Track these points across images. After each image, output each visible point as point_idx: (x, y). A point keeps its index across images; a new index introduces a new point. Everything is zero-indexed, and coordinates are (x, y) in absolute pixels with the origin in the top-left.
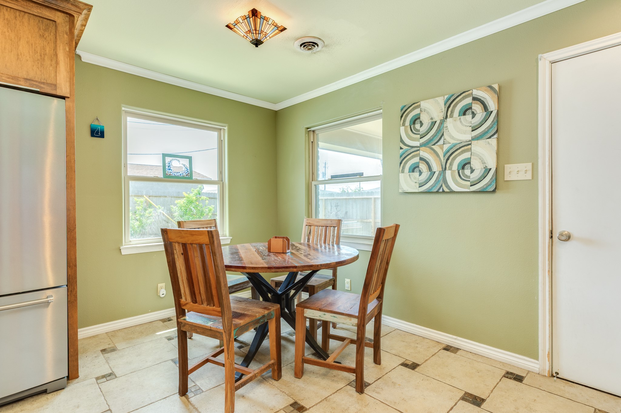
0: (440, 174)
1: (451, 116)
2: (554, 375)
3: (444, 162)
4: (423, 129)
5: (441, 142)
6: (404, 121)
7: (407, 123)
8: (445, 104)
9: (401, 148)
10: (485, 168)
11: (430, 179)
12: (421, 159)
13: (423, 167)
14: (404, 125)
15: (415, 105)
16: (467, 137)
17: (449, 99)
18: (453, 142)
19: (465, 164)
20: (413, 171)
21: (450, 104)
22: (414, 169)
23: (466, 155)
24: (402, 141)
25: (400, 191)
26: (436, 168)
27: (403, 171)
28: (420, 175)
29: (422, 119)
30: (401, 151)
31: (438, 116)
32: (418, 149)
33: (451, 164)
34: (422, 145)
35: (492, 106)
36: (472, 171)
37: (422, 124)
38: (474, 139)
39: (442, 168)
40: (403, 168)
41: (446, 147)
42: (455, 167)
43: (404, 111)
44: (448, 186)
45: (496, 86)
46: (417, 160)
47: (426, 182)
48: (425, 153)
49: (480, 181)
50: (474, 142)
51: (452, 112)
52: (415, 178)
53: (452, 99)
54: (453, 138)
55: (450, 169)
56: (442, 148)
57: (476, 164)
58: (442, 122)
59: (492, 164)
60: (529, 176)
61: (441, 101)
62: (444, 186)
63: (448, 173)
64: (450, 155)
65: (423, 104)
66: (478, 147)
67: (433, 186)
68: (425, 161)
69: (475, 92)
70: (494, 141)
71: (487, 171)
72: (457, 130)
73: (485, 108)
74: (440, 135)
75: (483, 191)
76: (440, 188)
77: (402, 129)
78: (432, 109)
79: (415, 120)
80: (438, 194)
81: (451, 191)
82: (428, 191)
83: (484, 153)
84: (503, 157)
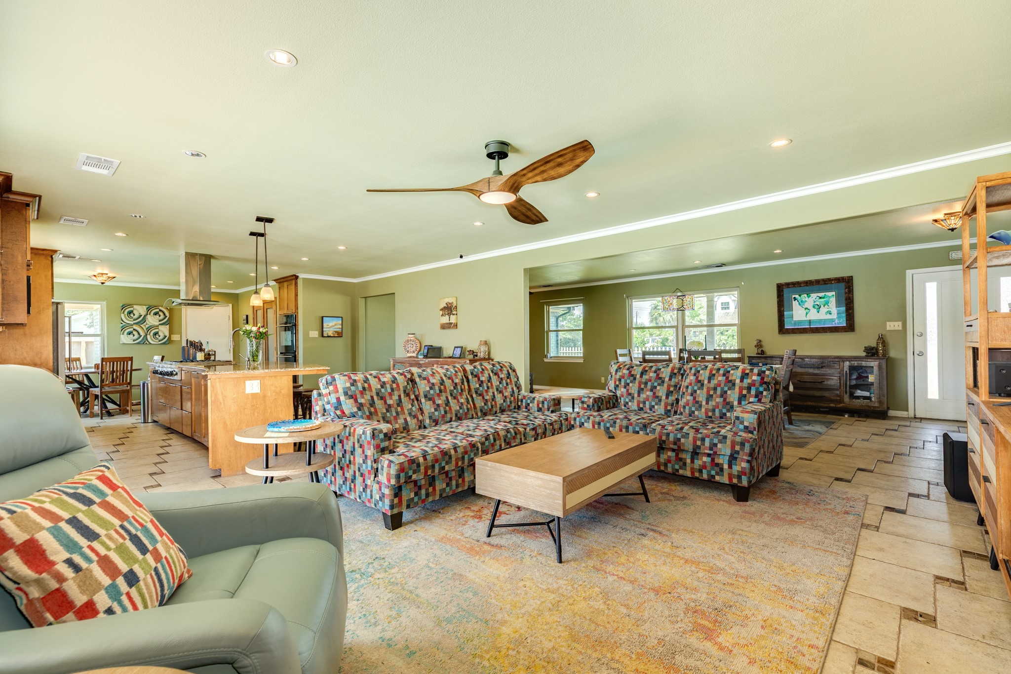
0: (144, 336)
1: (150, 314)
3: (146, 332)
4: (135, 317)
5: (145, 324)
6: (124, 312)
7: (126, 312)
10: (165, 335)
11: (139, 338)
12: (134, 329)
13: (135, 333)
14: (123, 313)
15: (131, 305)
16: (157, 323)
17: (148, 307)
18: (150, 324)
19: (156, 334)
21: (149, 309)
22: (129, 333)
23: (157, 330)
24: (122, 320)
25: (120, 342)
26: (142, 334)
27: (123, 334)
28: (133, 336)
29: (134, 312)
30: (122, 325)
31: (143, 313)
32: (132, 325)
33: (150, 333)
34: (134, 324)
35: (167, 314)
36: (159, 336)
37: (134, 315)
38: (160, 324)
40: (123, 333)
41: (147, 326)
42: (152, 334)
43: (123, 307)
44: (148, 342)
45: (169, 308)
46: (131, 329)
47: (137, 339)
48: (135, 327)
49: (162, 340)
50: (159, 326)
51: (150, 313)
52: (130, 337)
55: (149, 334)
56: (145, 326)
57: (160, 333)
58: (145, 316)
59: (167, 334)
60: (179, 339)
61: (145, 308)
63: (148, 336)
64: (149, 329)
65: (134, 306)
66: (161, 328)
67: (141, 341)
68: (138, 332)
69: (160, 308)
70: (168, 326)
71: (165, 337)
72: (152, 320)
73: (164, 314)
74: (144, 320)
75: (164, 343)
76: (145, 341)
77: (122, 315)
78: (140, 310)
79: (130, 313)
80: (143, 345)
81: (150, 343)
82: (138, 343)
83: (164, 330)
84: (171, 332)
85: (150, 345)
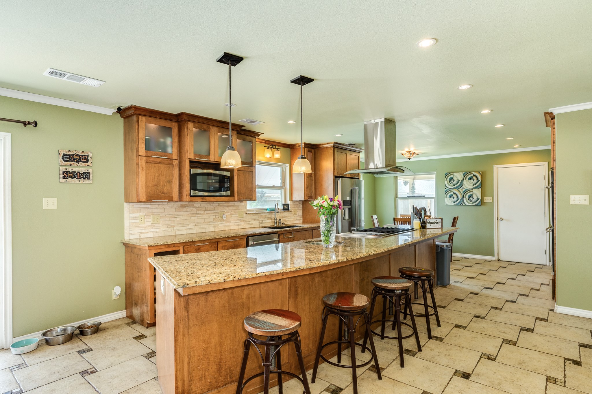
0: (461, 199)
1: (465, 179)
2: (499, 260)
3: (463, 195)
4: (455, 183)
5: (462, 188)
6: (447, 179)
7: (448, 179)
8: (463, 175)
9: (445, 189)
10: (478, 198)
11: (457, 200)
12: (454, 193)
13: (455, 196)
14: (446, 180)
15: (451, 173)
16: (471, 187)
17: (465, 174)
19: (471, 196)
20: (451, 197)
21: (465, 175)
22: (451, 196)
23: (471, 193)
24: (446, 186)
25: (445, 204)
26: (460, 197)
27: (446, 197)
28: (453, 199)
29: (454, 179)
30: (446, 189)
31: (461, 179)
32: (452, 189)
33: (465, 196)
34: (454, 188)
35: (480, 178)
36: (473, 199)
37: (454, 181)
38: (474, 188)
39: (462, 196)
40: (446, 196)
41: (463, 190)
42: (467, 197)
43: (447, 175)
44: (464, 203)
45: (481, 172)
46: (452, 193)
47: (456, 201)
48: (455, 191)
49: (476, 202)
50: (473, 189)
51: (466, 178)
52: (451, 200)
53: (466, 174)
54: (466, 187)
55: (465, 197)
56: (462, 190)
57: (474, 196)
58: (462, 181)
59: (480, 197)
60: (491, 201)
61: (462, 174)
62: (463, 203)
63: (464, 199)
64: (465, 192)
65: (454, 174)
66: (475, 191)
67: (459, 203)
68: (456, 194)
69: (474, 173)
70: (480, 189)
71: (478, 199)
72: (468, 185)
73: (477, 179)
74: (461, 185)
75: (477, 205)
76: (461, 204)
77: (446, 181)
78: (458, 176)
79: (451, 179)
80: (460, 206)
81: (466, 205)
82: (457, 205)
83: (477, 193)
84: (483, 194)
85: (466, 207)
